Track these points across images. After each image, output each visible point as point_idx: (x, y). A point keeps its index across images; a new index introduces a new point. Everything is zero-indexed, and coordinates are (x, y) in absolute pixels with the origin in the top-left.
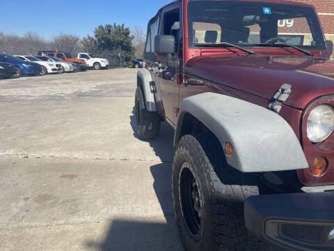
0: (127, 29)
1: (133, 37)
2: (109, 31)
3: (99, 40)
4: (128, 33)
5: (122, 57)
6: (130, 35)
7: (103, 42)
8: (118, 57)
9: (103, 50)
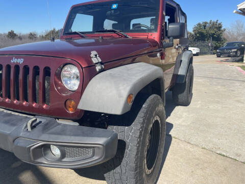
0: (219, 24)
1: (224, 30)
2: (205, 26)
3: (196, 34)
4: (220, 27)
5: (212, 46)
6: (222, 29)
7: (198, 35)
8: (209, 47)
9: (197, 41)
